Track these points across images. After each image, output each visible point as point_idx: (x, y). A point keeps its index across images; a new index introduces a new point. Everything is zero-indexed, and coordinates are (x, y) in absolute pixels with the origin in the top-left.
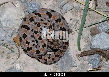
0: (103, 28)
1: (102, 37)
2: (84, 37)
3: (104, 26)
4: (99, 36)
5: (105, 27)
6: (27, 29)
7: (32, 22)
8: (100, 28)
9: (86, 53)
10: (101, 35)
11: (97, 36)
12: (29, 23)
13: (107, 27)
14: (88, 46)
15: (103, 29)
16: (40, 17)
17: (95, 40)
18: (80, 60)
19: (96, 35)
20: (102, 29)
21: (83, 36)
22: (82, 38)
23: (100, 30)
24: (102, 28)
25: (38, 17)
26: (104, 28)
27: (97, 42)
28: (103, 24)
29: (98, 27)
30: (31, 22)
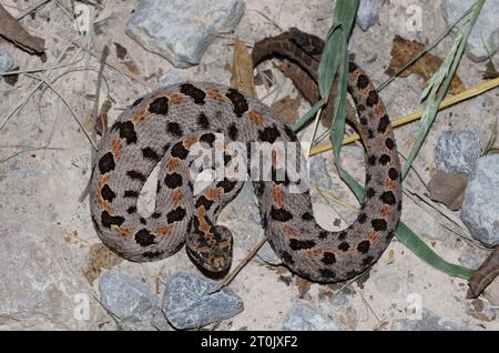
0: (463, 149)
1: (490, 176)
2: (433, 235)
3: (459, 142)
4: (483, 183)
5: (464, 141)
6: (125, 139)
7: (160, 117)
8: (453, 161)
9: (490, 267)
10: (484, 174)
11: (475, 187)
12: (142, 119)
13: (469, 137)
14: (473, 252)
15: (465, 157)
16: (197, 105)
17: (482, 208)
18: (494, 318)
19: (467, 191)
20: (462, 159)
21: (428, 237)
22: (434, 244)
23: (459, 165)
24: (458, 156)
25: (188, 100)
26: (464, 146)
27: (493, 206)
28: (450, 141)
29: (442, 164)
30: (153, 116)
